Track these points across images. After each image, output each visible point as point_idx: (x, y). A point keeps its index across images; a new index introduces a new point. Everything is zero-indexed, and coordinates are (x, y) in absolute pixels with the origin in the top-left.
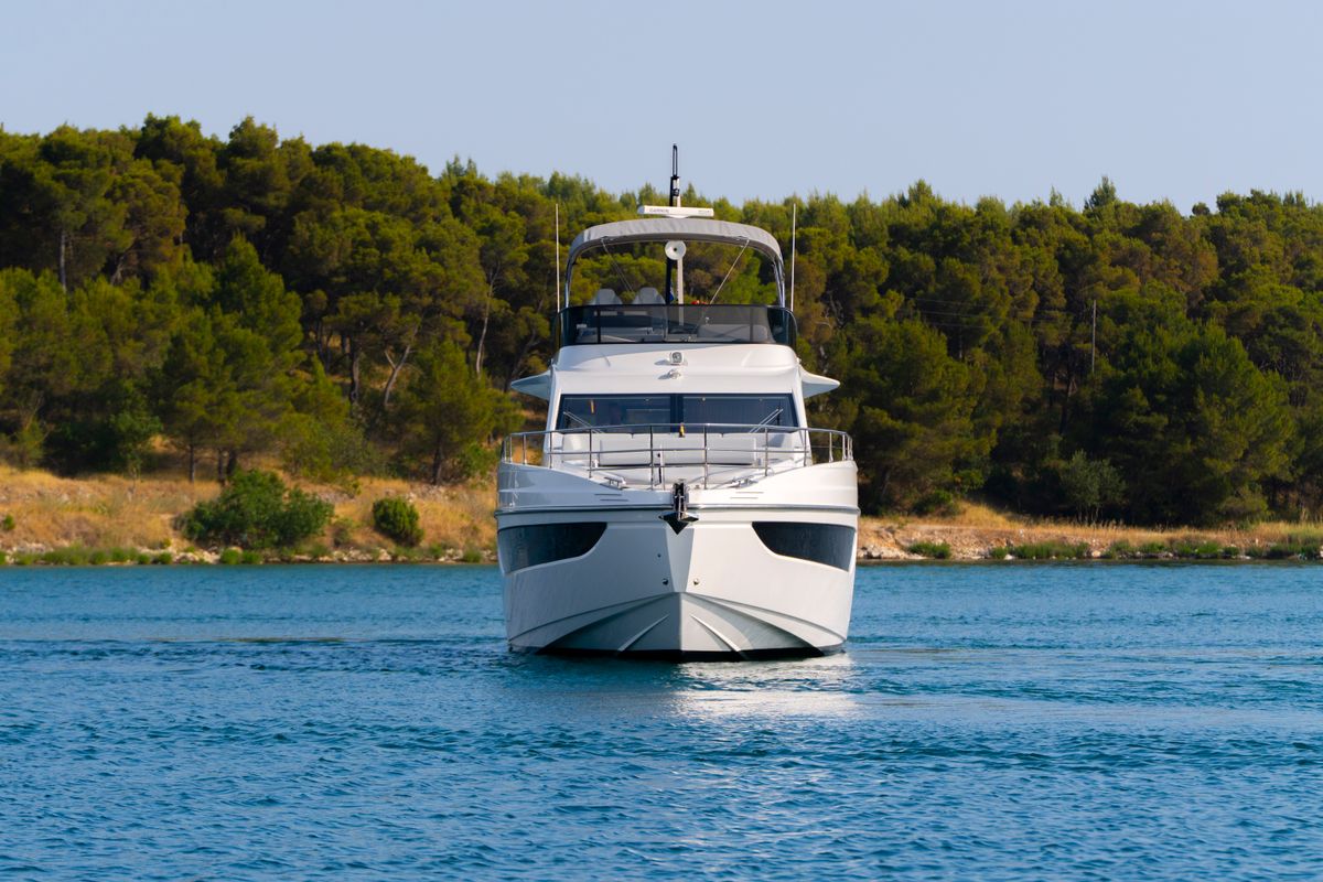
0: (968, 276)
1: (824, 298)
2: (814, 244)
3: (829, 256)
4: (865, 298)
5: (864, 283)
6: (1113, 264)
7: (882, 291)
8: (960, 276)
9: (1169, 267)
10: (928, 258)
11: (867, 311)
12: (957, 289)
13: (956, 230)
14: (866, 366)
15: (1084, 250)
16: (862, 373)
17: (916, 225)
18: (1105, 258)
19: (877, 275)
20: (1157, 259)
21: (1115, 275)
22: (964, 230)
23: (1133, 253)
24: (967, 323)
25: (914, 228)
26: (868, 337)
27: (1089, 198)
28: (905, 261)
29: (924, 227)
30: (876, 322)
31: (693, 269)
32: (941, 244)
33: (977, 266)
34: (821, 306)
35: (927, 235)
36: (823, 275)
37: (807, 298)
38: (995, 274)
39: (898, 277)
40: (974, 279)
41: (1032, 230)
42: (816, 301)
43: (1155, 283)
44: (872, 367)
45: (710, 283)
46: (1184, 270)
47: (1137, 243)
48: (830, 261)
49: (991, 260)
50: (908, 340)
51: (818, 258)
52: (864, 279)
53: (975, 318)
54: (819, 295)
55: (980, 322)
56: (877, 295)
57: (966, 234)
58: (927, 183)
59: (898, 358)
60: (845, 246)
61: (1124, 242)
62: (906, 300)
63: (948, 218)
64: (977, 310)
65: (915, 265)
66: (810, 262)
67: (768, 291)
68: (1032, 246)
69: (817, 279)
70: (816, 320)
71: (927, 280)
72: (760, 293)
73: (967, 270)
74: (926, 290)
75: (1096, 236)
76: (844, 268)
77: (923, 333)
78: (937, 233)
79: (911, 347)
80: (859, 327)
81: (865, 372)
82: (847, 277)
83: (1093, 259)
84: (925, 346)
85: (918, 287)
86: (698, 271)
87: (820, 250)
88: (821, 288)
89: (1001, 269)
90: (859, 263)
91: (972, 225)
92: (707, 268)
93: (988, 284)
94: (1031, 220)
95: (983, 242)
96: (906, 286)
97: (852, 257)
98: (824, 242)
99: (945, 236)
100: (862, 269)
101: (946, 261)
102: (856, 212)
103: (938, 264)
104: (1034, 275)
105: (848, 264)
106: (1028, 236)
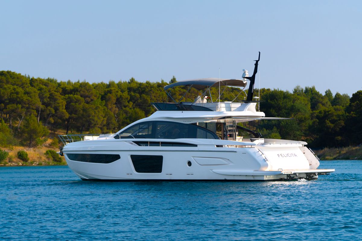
0: (148, 98)
1: (116, 104)
2: (113, 92)
3: (116, 94)
4: (125, 104)
5: (124, 100)
6: (179, 95)
7: (128, 102)
8: (146, 98)
9: (192, 96)
10: (138, 94)
11: (125, 107)
12: (145, 101)
13: (144, 88)
14: (126, 119)
15: (173, 92)
16: (125, 120)
17: (135, 87)
18: (177, 94)
19: (127, 98)
20: (189, 94)
21: (180, 97)
22: (146, 88)
23: (184, 92)
24: (147, 109)
25: (134, 88)
26: (126, 112)
27: (170, 81)
28: (133, 95)
29: (136, 87)
30: (127, 109)
31: (86, 98)
32: (141, 91)
33: (149, 96)
34: (115, 106)
35: (138, 89)
36: (115, 98)
37: (112, 104)
38: (153, 98)
39: (132, 99)
40: (149, 99)
41: (161, 88)
42: (114, 105)
43: (189, 99)
44: (128, 119)
45: (90, 101)
46: (195, 96)
47: (185, 90)
48: (117, 95)
49: (153, 94)
50: (136, 113)
51: (114, 95)
52: (124, 99)
53: (149, 108)
54: (114, 103)
55: (150, 109)
56: (127, 103)
57: (147, 89)
58: (134, 78)
59: (134, 117)
60: (119, 92)
61: (182, 90)
62: (133, 104)
63: (142, 85)
64: (149, 106)
65: (135, 96)
66: (112, 96)
67: (103, 102)
68: (160, 91)
69: (114, 99)
70: (114, 109)
71: (138, 99)
72: (101, 103)
73: (147, 97)
74: (138, 101)
75: (175, 89)
76: (120, 97)
77: (139, 111)
78: (140, 89)
79: (137, 114)
80: (124, 110)
81: (126, 120)
82: (121, 99)
83: (175, 94)
84: (140, 114)
85: (136, 101)
86: (87, 98)
87: (114, 93)
88: (115, 101)
89: (155, 97)
90: (123, 96)
91: (148, 87)
92: (89, 97)
93: (152, 100)
94: (160, 86)
95: (150, 90)
96: (133, 101)
97: (121, 94)
98: (115, 91)
99: (142, 89)
100: (124, 97)
101: (142, 95)
102: (119, 85)
103: (140, 96)
104: (162, 98)
105: (121, 96)
106: (160, 89)
